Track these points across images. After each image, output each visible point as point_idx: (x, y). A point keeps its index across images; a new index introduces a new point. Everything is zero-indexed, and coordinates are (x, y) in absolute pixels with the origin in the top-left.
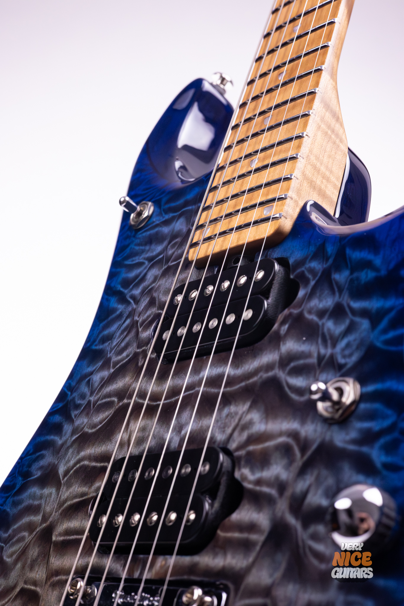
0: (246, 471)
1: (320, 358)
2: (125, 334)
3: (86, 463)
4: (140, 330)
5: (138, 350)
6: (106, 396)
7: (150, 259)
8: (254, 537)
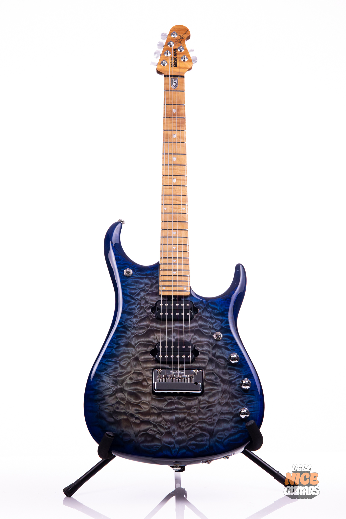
0: (198, 348)
1: (210, 327)
2: (140, 309)
3: (142, 342)
4: (146, 309)
5: (148, 315)
6: (141, 326)
7: (139, 289)
8: (205, 361)
